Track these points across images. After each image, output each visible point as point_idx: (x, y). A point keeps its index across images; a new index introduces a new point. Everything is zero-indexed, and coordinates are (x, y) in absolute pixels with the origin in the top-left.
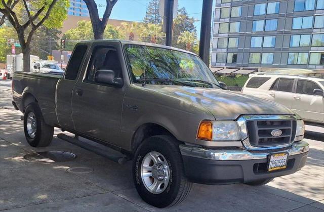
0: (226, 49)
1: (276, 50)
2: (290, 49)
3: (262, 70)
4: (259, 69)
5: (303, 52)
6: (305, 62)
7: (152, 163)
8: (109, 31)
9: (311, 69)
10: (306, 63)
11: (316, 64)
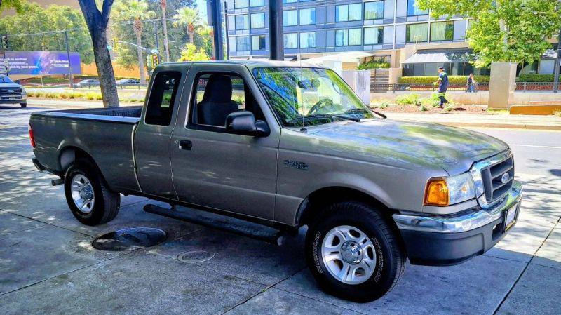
0: (248, 31)
1: (319, 28)
2: (337, 25)
3: (304, 57)
4: (298, 56)
5: (354, 27)
6: (358, 42)
7: (336, 241)
8: (66, 16)
9: (367, 51)
10: (359, 44)
11: (374, 43)
